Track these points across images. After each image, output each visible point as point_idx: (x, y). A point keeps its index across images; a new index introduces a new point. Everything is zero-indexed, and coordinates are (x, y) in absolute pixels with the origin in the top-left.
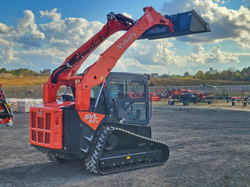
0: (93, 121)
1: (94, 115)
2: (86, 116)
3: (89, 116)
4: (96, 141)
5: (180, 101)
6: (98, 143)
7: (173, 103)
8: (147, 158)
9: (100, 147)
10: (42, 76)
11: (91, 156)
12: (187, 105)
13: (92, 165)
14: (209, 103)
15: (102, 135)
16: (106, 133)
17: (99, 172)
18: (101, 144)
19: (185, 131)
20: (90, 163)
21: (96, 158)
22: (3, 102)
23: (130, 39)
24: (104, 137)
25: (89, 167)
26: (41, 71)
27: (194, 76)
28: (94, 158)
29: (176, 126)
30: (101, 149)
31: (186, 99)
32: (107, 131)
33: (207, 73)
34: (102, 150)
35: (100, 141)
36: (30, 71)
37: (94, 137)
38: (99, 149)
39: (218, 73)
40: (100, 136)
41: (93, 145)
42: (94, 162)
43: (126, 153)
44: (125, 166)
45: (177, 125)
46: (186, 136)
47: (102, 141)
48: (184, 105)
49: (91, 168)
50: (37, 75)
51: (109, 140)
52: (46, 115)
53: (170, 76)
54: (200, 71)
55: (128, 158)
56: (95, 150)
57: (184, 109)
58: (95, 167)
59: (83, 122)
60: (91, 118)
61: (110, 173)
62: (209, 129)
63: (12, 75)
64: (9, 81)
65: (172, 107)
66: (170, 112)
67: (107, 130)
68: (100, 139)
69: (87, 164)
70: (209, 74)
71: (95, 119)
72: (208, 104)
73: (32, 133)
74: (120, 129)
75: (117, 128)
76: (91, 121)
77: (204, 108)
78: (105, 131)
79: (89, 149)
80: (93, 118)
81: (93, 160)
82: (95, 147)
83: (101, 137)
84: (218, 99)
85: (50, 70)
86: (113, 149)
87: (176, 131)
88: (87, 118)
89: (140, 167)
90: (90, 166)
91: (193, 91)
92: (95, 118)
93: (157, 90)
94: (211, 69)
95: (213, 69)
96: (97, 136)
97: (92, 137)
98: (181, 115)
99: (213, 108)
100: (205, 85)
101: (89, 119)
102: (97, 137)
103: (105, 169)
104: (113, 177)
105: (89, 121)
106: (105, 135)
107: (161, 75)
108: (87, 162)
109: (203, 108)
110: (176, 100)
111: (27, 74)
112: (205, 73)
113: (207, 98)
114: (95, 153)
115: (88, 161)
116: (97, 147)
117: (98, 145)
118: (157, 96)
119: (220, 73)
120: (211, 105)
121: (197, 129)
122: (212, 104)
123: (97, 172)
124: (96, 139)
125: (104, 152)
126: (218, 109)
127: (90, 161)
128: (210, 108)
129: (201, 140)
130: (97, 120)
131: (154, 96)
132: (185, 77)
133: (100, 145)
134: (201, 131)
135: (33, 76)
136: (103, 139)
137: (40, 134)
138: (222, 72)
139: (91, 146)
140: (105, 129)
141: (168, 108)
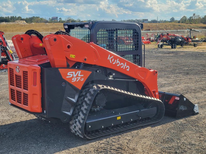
0: (77, 79)
1: (78, 72)
2: (68, 74)
3: (72, 74)
4: (81, 102)
5: (169, 45)
6: (84, 104)
7: (162, 46)
8: (139, 117)
9: (85, 109)
10: (51, 22)
11: (76, 118)
12: (175, 48)
13: (77, 129)
14: (195, 45)
15: (88, 95)
16: (92, 93)
17: (84, 137)
18: (87, 105)
19: (176, 77)
20: (75, 127)
21: (81, 121)
22: (5, 49)
23: (122, 65)
24: (90, 98)
25: (74, 131)
26: (50, 18)
27: (179, 21)
28: (79, 121)
29: (166, 71)
30: (86, 112)
31: (173, 42)
32: (95, 91)
33: (190, 18)
34: (88, 112)
35: (86, 102)
36: (41, 19)
37: (79, 97)
38: (85, 112)
39: (200, 18)
40: (85, 96)
41: (78, 106)
42: (80, 126)
43: (116, 113)
44: (115, 127)
45: (168, 70)
46: (178, 83)
47: (88, 102)
48: (172, 48)
49: (76, 132)
50: (47, 22)
51: (96, 101)
52: (24, 73)
53: (159, 21)
54: (184, 16)
55: (119, 118)
56: (80, 112)
57: (173, 52)
58: (80, 132)
59: (65, 81)
60: (75, 76)
61: (97, 137)
62: (199, 74)
63: (26, 23)
64: (22, 28)
65: (161, 50)
66: (159, 56)
67: (93, 89)
68: (86, 99)
69: (72, 127)
70: (192, 19)
71: (80, 77)
72: (193, 46)
73: (11, 91)
74: (109, 88)
75: (105, 87)
76: (75, 80)
77: (191, 51)
78: (91, 90)
79: (74, 110)
80: (77, 76)
81: (78, 123)
82: (81, 108)
83: (87, 97)
84: (203, 42)
85: (57, 17)
86: (101, 110)
87: (167, 77)
88: (70, 76)
89: (133, 128)
90: (75, 129)
91: (180, 35)
92: (79, 75)
93: (147, 34)
94: (194, 15)
95: (196, 15)
96: (83, 95)
97: (76, 97)
98: (171, 59)
99: (199, 51)
100: (191, 29)
101: (73, 77)
102: (83, 97)
103: (93, 132)
104: (101, 144)
105: (73, 79)
106: (91, 95)
107: (150, 21)
108: (71, 125)
109: (189, 51)
110: (165, 43)
111: (39, 21)
112: (188, 18)
113: (193, 41)
114: (80, 115)
115: (73, 124)
116: (83, 109)
117: (83, 106)
118: (147, 40)
119: (202, 18)
120: (196, 48)
121: (188, 74)
122: (198, 47)
123: (83, 137)
124: (82, 99)
125: (91, 113)
126: (204, 51)
127: (75, 125)
128: (196, 51)
129: (193, 88)
130: (81, 77)
131: (144, 40)
132: (171, 22)
133: (85, 107)
134: (192, 77)
135: (44, 23)
136: (89, 100)
137: (19, 93)
138: (204, 17)
139: (76, 106)
140: (92, 88)
141: (157, 51)
